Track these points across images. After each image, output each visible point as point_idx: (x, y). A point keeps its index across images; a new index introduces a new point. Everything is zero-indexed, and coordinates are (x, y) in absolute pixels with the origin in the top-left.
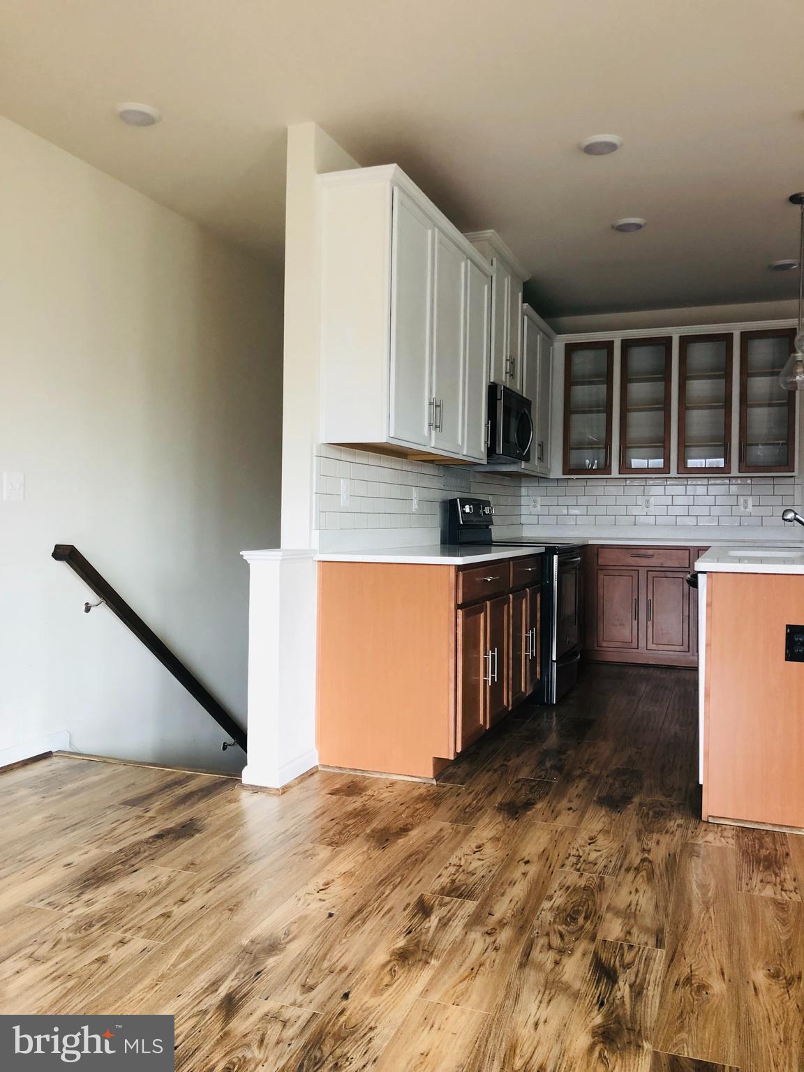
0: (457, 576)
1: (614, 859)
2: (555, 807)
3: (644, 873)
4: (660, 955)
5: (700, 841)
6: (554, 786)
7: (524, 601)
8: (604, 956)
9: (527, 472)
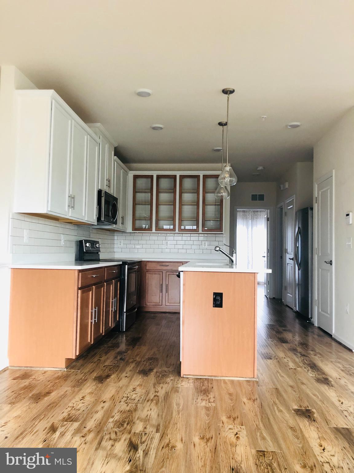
0: (79, 275)
1: (143, 397)
2: (120, 376)
3: (155, 401)
4: (158, 436)
5: (179, 386)
6: (121, 367)
7: (111, 286)
8: (133, 440)
9: (116, 229)
